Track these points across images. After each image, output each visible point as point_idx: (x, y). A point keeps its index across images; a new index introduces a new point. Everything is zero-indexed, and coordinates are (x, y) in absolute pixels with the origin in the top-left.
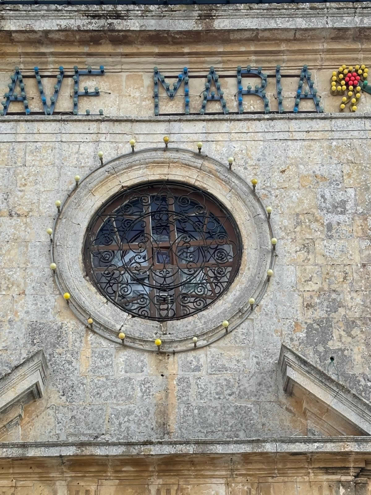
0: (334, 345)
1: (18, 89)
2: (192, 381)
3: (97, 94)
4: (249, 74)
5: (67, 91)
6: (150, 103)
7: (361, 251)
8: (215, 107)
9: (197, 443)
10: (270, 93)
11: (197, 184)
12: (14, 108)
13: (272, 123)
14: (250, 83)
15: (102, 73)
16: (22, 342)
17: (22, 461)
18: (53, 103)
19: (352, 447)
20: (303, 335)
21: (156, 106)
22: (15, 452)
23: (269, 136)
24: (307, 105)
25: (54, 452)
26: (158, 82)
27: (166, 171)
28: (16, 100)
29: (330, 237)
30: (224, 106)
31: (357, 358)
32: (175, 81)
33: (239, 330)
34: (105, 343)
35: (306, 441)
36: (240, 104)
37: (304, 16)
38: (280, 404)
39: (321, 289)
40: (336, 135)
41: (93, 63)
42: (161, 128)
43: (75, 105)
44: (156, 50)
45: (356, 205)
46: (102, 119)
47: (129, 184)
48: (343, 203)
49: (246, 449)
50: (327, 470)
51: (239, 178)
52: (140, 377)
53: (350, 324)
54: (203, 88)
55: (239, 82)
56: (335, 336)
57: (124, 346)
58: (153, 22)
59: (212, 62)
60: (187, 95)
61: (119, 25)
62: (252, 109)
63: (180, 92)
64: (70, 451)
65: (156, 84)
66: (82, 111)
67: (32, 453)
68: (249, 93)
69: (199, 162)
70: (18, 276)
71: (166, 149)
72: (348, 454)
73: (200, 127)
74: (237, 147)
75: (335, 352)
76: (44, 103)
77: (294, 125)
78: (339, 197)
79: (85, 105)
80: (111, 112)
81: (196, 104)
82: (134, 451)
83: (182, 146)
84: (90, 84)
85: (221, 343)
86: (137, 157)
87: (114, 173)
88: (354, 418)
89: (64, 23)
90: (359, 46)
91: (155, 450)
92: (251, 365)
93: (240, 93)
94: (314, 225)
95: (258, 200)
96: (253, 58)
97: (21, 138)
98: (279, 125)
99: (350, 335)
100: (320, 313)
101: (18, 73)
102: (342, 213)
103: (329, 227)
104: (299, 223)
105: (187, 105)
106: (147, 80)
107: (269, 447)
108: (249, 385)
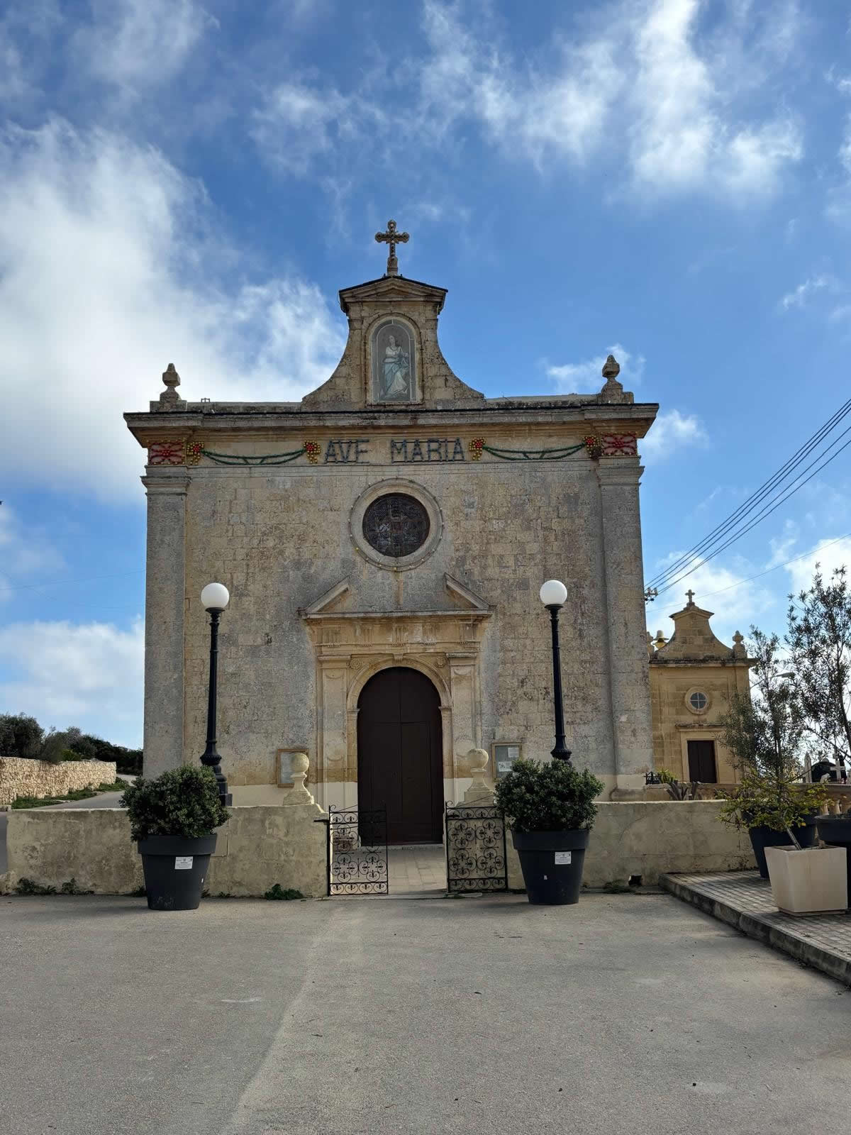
0: (467, 567)
1: (331, 449)
2: (409, 583)
3: (366, 452)
4: (433, 441)
5: (353, 451)
6: (389, 456)
7: (480, 526)
8: (418, 458)
9: (411, 611)
10: (442, 450)
11: (411, 495)
12: (330, 459)
13: (443, 466)
14: (434, 446)
15: (368, 441)
16: (339, 567)
17: (344, 618)
18: (347, 457)
19: (472, 613)
20: (454, 563)
21: (392, 458)
22: (340, 616)
23: (442, 472)
24: (458, 457)
25: (356, 615)
26: (393, 445)
27: (397, 489)
28: (331, 455)
29: (467, 519)
30: (422, 458)
31: (476, 572)
32: (401, 444)
33: (428, 561)
34: (373, 567)
35: (453, 611)
36: (429, 457)
37: (457, 418)
38: (445, 593)
39: (462, 543)
40: (471, 471)
41: (364, 437)
42: (395, 469)
43: (357, 458)
44: (392, 432)
45: (479, 504)
46: (369, 464)
47: (381, 495)
48: (473, 503)
49: (431, 614)
50: (462, 620)
51: (428, 492)
52: (388, 582)
53: (475, 558)
54: (413, 448)
55: (429, 446)
56: (468, 563)
57: (381, 569)
58: (390, 421)
59: (415, 437)
60: (406, 452)
61: (376, 423)
62: (435, 459)
63: (403, 450)
64: (362, 615)
65: (392, 447)
66: (360, 461)
67: (347, 616)
68: (433, 450)
69: (411, 485)
70: (336, 538)
71: (397, 479)
72: (469, 615)
73: (412, 468)
74: (428, 477)
75: (467, 570)
76: (344, 457)
77: (453, 467)
78: (472, 500)
79: (362, 458)
80: (373, 461)
81: (410, 456)
82: (386, 615)
83: (404, 477)
84: (362, 447)
85: (421, 567)
86: (384, 483)
87: (375, 490)
88: (473, 601)
89: (351, 422)
90: (482, 429)
91: (395, 615)
92: (433, 576)
93: (429, 451)
94: (460, 514)
95: (437, 502)
96: (435, 434)
97: (334, 474)
98: (447, 467)
99: (473, 562)
100: (461, 554)
101: (331, 442)
102: (473, 508)
103: (467, 515)
104: (454, 513)
105: (406, 457)
106: (388, 445)
107: (439, 613)
108: (432, 585)
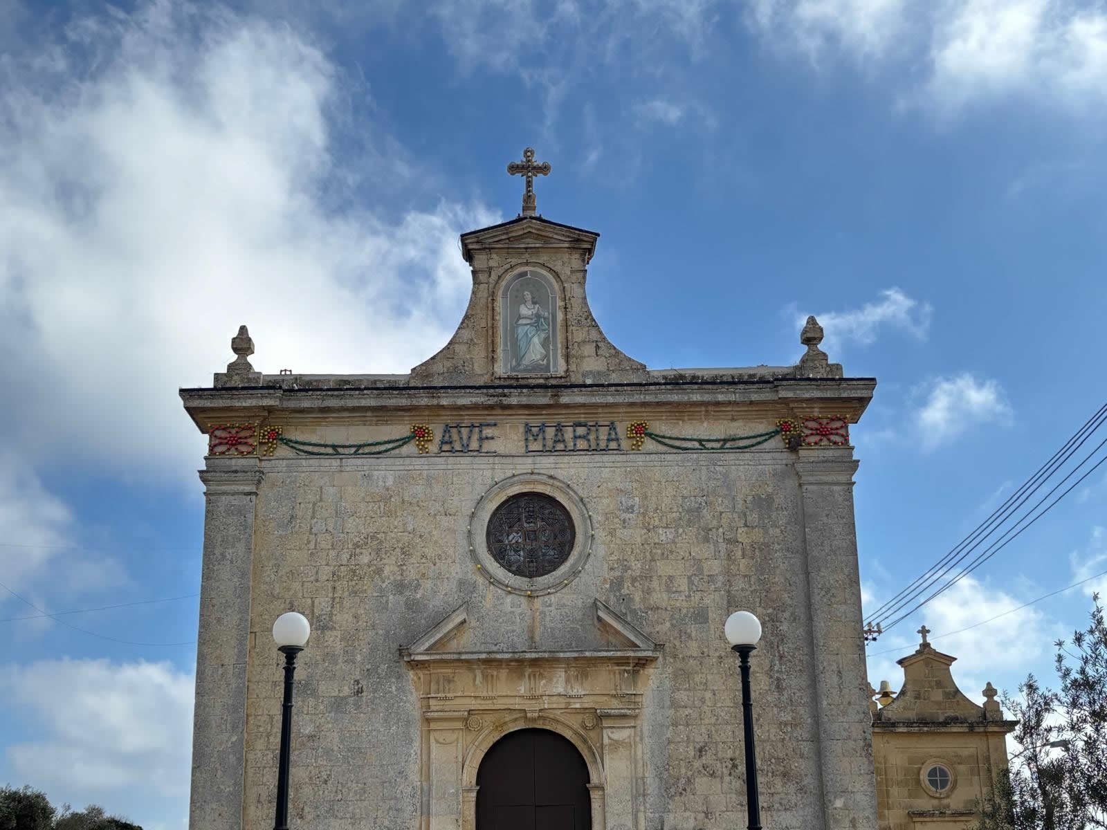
0: (625, 591)
1: (447, 435)
2: (548, 614)
3: (492, 438)
4: (580, 425)
5: (475, 437)
6: (523, 443)
7: (641, 536)
8: (560, 446)
9: (550, 652)
10: (592, 437)
11: (550, 494)
12: (446, 447)
13: (593, 457)
14: (581, 431)
15: (495, 425)
16: (454, 590)
17: (459, 660)
18: (468, 445)
19: (631, 654)
20: (608, 586)
21: (527, 446)
22: (456, 657)
23: (591, 465)
24: (613, 445)
25: (475, 656)
26: (528, 429)
27: (532, 486)
28: (446, 443)
29: (625, 527)
30: (566, 447)
31: (637, 599)
32: (537, 429)
33: (573, 583)
34: (499, 591)
35: (607, 651)
36: (575, 445)
37: (611, 395)
38: (595, 626)
39: (619, 559)
40: (630, 464)
41: (490, 420)
42: (530, 460)
43: (481, 446)
44: (527, 412)
45: (640, 508)
46: (495, 454)
47: (511, 494)
48: (632, 507)
49: (576, 655)
50: (618, 664)
51: (573, 490)
52: (519, 611)
53: (634, 580)
54: (553, 434)
55: (575, 431)
56: (626, 586)
57: (510, 593)
58: (525, 399)
59: (558, 419)
60: (544, 439)
61: (506, 401)
62: (582, 448)
63: (540, 437)
64: (483, 656)
65: (526, 432)
66: (484, 450)
67: (463, 657)
68: (580, 437)
69: (551, 481)
70: (451, 552)
71: (532, 473)
72: (628, 658)
73: (552, 459)
74: (572, 471)
75: (625, 596)
76: (463, 445)
77: (605, 458)
78: (630, 503)
79: (488, 446)
80: (501, 450)
81: (550, 443)
82: (517, 656)
83: (542, 471)
84: (488, 432)
85: (563, 591)
86: (515, 479)
87: (503, 488)
88: (633, 638)
89: (474, 400)
90: (643, 410)
91: (528, 656)
92: (580, 603)
93: (575, 437)
94: (616, 520)
95: (585, 505)
96: (583, 416)
97: (450, 467)
98: (597, 458)
99: (633, 586)
100: (618, 574)
101: (447, 426)
102: (632, 513)
103: (624, 521)
104: (607, 519)
105: (544, 446)
106: (522, 429)
107: (588, 654)
108: (579, 615)
